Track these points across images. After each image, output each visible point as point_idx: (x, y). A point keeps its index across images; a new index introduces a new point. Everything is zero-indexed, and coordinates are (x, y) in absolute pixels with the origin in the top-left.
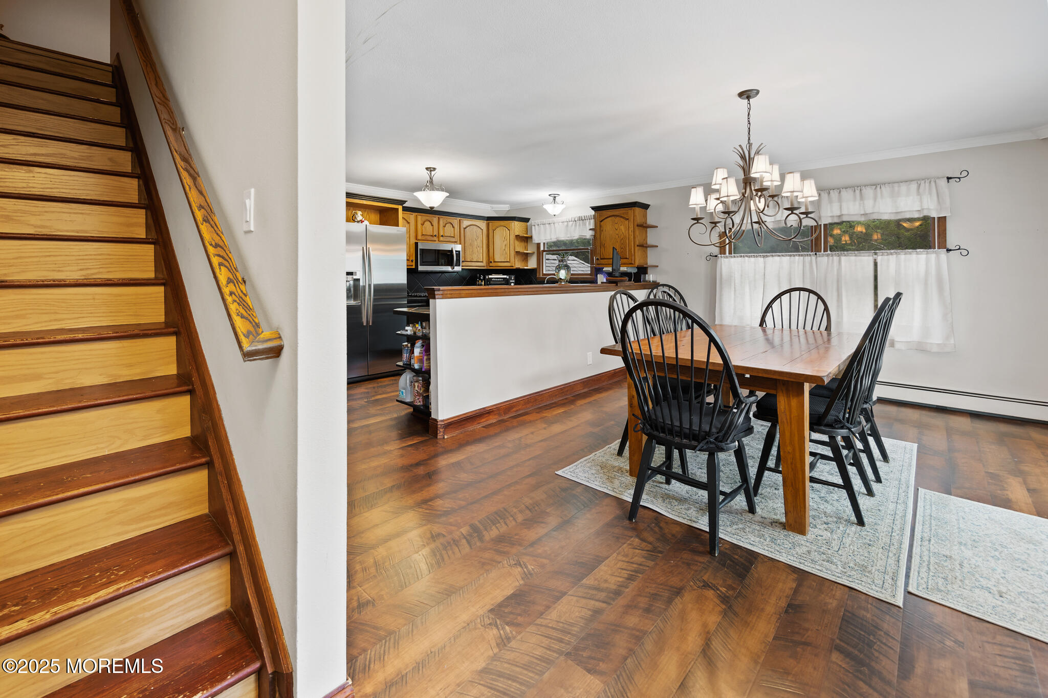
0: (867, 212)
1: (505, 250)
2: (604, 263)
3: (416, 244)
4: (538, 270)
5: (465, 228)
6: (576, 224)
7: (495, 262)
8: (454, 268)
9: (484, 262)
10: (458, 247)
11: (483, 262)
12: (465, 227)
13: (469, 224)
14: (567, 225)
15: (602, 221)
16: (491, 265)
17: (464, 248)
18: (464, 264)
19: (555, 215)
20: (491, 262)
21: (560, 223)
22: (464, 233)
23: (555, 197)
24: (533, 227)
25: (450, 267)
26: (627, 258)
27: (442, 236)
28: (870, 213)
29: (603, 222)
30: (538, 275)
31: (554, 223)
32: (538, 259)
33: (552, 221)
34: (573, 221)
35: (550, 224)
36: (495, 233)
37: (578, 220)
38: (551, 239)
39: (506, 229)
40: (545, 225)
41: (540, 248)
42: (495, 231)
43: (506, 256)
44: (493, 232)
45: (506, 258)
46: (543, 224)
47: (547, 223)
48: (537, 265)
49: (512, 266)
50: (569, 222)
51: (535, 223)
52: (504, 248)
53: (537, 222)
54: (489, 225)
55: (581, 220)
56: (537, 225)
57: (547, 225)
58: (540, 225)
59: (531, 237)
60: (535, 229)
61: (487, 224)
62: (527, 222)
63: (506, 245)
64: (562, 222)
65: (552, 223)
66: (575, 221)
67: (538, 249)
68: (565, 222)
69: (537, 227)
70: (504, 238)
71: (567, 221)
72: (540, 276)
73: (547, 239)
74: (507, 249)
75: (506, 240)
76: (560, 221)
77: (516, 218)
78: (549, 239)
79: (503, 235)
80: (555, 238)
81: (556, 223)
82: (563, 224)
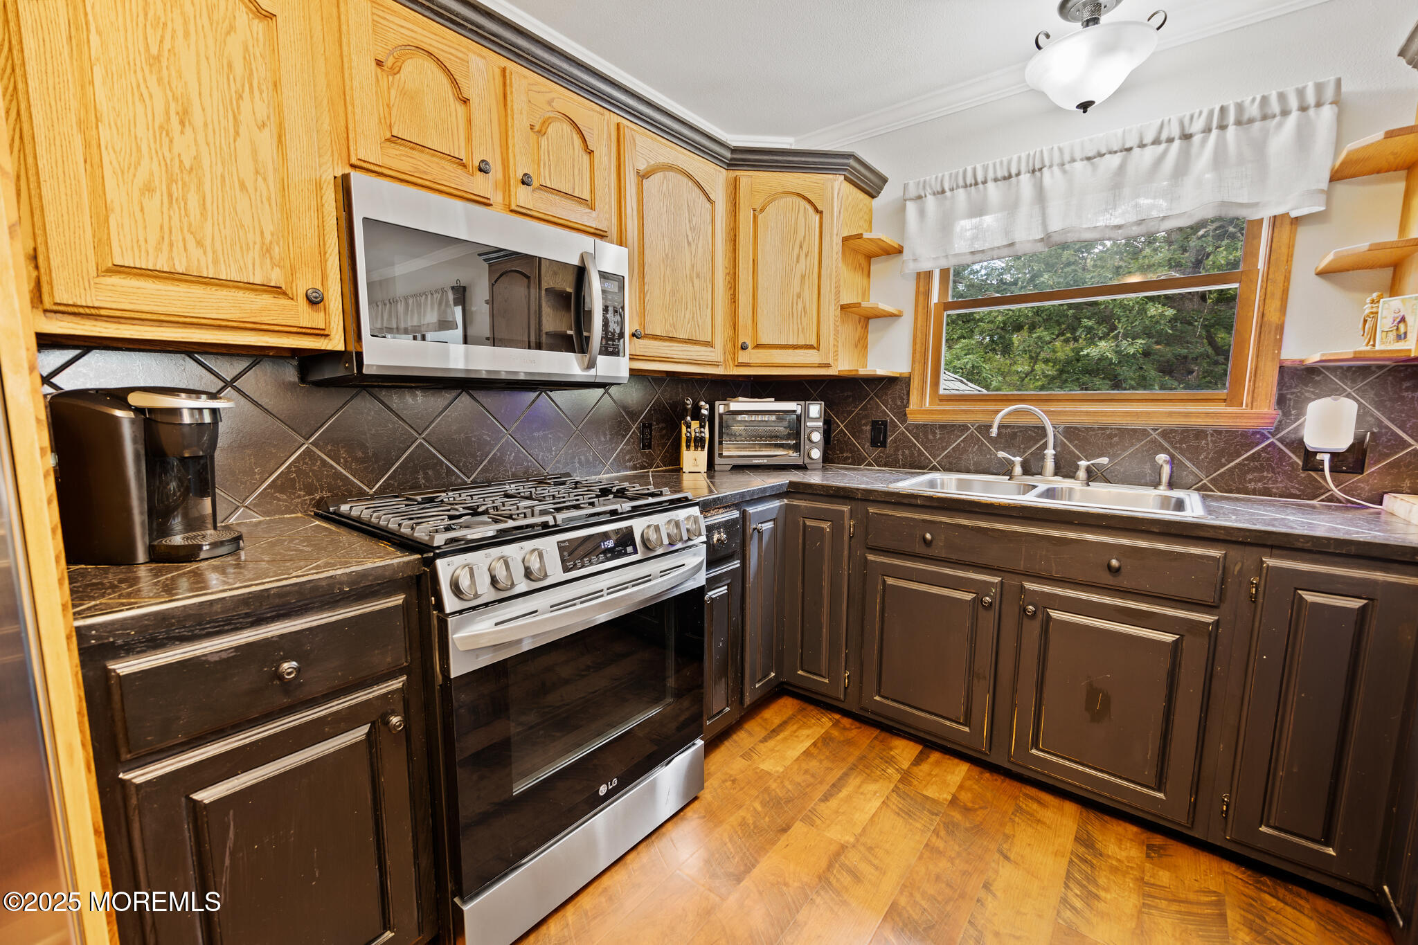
1: (799, 296)
3: (344, 188)
5: (643, 176)
6: (1185, 156)
7: (758, 346)
8: (591, 365)
9: (719, 342)
10: (612, 258)
11: (710, 344)
12: (642, 167)
13: (662, 160)
14: (1122, 168)
16: (743, 357)
17: (639, 264)
18: (642, 346)
19: (1085, 106)
20: (744, 347)
21: (1079, 165)
22: (641, 203)
23: (1095, 7)
24: (911, 208)
25: (571, 357)
27: (526, 181)
30: (914, 400)
31: (1034, 171)
32: (918, 341)
33: (1028, 163)
34: (1170, 140)
35: (1010, 176)
36: (760, 216)
37: (1210, 130)
38: (1011, 245)
39: (808, 206)
40: (981, 186)
41: (928, 294)
42: (762, 210)
43: (805, 324)
44: (754, 215)
45: (803, 329)
46: (966, 186)
47: (991, 175)
48: (914, 362)
49: (827, 366)
50: (1136, 151)
51: (924, 188)
52: (797, 290)
53: (936, 178)
54: (735, 186)
55: (1232, 130)
56: (934, 194)
57: (991, 185)
58: (948, 194)
59: (899, 251)
60: (922, 213)
61: (727, 180)
62: (873, 197)
63: (803, 277)
64: (1089, 159)
65: (1023, 169)
66: (1187, 137)
67: (921, 298)
68: (1110, 153)
69: (931, 201)
70: (801, 247)
71: (1127, 146)
72: (921, 406)
73: (983, 251)
74: (810, 295)
75: (806, 256)
76: (1078, 155)
77: (852, 162)
78: (999, 248)
79: (796, 232)
80: (1036, 241)
81: (1045, 170)
82: (1093, 164)
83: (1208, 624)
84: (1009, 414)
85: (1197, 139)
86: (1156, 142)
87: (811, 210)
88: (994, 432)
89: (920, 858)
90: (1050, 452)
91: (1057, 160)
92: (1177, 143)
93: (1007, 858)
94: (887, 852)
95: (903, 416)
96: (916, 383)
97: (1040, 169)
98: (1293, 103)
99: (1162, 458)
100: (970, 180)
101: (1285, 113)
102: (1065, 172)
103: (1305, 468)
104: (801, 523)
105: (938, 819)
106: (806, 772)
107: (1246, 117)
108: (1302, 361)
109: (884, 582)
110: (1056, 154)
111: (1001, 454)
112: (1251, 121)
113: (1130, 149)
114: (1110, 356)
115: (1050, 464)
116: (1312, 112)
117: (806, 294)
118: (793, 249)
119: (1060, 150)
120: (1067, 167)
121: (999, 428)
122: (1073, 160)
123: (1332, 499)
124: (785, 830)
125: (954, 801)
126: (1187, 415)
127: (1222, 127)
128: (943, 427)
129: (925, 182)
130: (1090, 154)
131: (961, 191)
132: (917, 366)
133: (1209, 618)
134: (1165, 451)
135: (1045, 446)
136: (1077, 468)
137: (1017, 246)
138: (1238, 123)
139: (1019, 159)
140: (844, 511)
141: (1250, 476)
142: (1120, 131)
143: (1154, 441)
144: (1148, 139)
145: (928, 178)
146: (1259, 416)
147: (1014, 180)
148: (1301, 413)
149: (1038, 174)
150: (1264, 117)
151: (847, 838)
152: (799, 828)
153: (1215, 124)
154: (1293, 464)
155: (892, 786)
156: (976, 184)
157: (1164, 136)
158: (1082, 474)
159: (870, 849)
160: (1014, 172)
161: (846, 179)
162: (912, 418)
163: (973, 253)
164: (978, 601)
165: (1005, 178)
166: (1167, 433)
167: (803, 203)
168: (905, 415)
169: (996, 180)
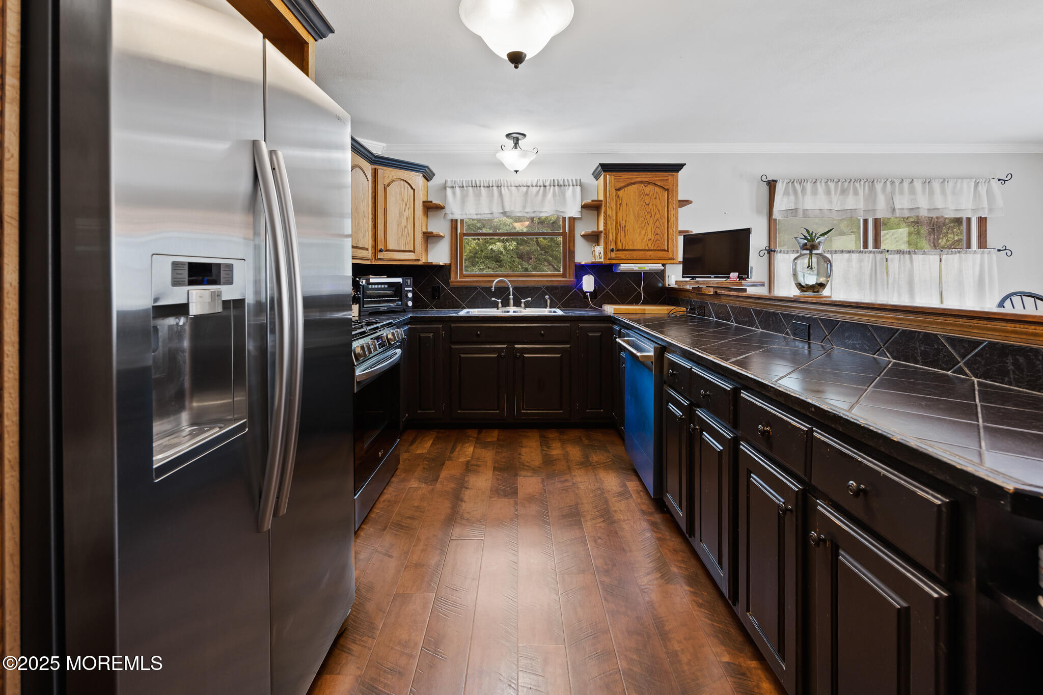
0: (939, 207)
1: (406, 227)
2: (622, 256)
4: (453, 268)
6: (545, 192)
7: (388, 250)
9: (370, 249)
14: (527, 192)
15: (619, 190)
16: (380, 256)
19: (516, 171)
20: (381, 251)
21: (513, 188)
23: (518, 139)
26: (664, 250)
28: (943, 208)
29: (622, 191)
30: (452, 276)
31: (498, 187)
32: (453, 249)
33: (496, 183)
34: (540, 186)
35: (489, 187)
36: (388, 188)
37: (551, 186)
38: (492, 213)
39: (408, 186)
40: (478, 188)
41: (456, 228)
42: (388, 185)
43: (408, 240)
44: (385, 187)
45: (408, 243)
46: (472, 187)
47: (482, 185)
48: (451, 259)
49: (418, 260)
50: (531, 187)
51: (455, 183)
52: (405, 224)
53: (460, 181)
54: (375, 172)
55: (556, 187)
56: (459, 187)
57: (482, 188)
58: (465, 188)
59: (443, 208)
60: (454, 194)
61: (372, 169)
62: (428, 181)
63: (407, 218)
64: (516, 186)
65: (494, 185)
66: (545, 186)
67: (453, 230)
68: (523, 186)
69: (458, 190)
70: (406, 204)
71: (528, 185)
72: (457, 278)
73: (480, 214)
74: (410, 227)
75: (409, 208)
76: (513, 184)
77: (427, 169)
78: (487, 214)
79: (404, 197)
80: (500, 213)
81: (502, 187)
82: (518, 189)
83: (568, 348)
84: (497, 282)
85: (548, 187)
86: (536, 186)
87: (410, 188)
88: (493, 289)
89: (496, 455)
90: (511, 297)
91: (506, 185)
92: (542, 187)
93: (522, 447)
94: (484, 457)
95: (448, 284)
96: (453, 269)
97: (500, 186)
98: (571, 184)
99: (547, 297)
100: (474, 185)
101: (569, 186)
102: (509, 189)
103: (584, 298)
104: (418, 336)
105: (496, 445)
106: (437, 449)
107: (560, 184)
108: (580, 263)
109: (460, 356)
110: (505, 183)
111: (493, 299)
112: (561, 186)
113: (529, 186)
114: (502, 250)
115: (512, 302)
116: (575, 186)
117: (409, 226)
118: (403, 205)
119: (507, 181)
120: (509, 188)
121: (495, 288)
122: (511, 186)
123: (591, 308)
124: (443, 464)
125: (498, 439)
126: (552, 281)
127: (554, 186)
128: (466, 288)
129: (455, 181)
130: (517, 185)
131: (470, 188)
132: (453, 261)
133: (569, 346)
134: (547, 295)
135: (509, 295)
136: (521, 302)
137: (494, 214)
138: (558, 185)
139: (493, 181)
140: (439, 327)
141: (571, 302)
142: (525, 179)
143: (543, 291)
144: (534, 185)
145: (456, 180)
146: (571, 281)
147: (491, 188)
148: (581, 280)
149: (499, 188)
150: (564, 186)
151: (468, 459)
152: (447, 463)
153: (552, 185)
154: (581, 297)
155: (474, 442)
156: (477, 187)
157: (538, 185)
158: (523, 305)
159: (478, 459)
160: (491, 185)
161: (424, 176)
162: (452, 285)
163: (476, 214)
164: (500, 356)
165: (487, 187)
166: (547, 288)
167: (406, 184)
168: (449, 283)
169: (484, 187)
